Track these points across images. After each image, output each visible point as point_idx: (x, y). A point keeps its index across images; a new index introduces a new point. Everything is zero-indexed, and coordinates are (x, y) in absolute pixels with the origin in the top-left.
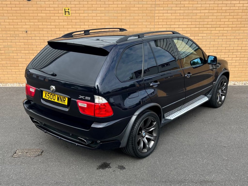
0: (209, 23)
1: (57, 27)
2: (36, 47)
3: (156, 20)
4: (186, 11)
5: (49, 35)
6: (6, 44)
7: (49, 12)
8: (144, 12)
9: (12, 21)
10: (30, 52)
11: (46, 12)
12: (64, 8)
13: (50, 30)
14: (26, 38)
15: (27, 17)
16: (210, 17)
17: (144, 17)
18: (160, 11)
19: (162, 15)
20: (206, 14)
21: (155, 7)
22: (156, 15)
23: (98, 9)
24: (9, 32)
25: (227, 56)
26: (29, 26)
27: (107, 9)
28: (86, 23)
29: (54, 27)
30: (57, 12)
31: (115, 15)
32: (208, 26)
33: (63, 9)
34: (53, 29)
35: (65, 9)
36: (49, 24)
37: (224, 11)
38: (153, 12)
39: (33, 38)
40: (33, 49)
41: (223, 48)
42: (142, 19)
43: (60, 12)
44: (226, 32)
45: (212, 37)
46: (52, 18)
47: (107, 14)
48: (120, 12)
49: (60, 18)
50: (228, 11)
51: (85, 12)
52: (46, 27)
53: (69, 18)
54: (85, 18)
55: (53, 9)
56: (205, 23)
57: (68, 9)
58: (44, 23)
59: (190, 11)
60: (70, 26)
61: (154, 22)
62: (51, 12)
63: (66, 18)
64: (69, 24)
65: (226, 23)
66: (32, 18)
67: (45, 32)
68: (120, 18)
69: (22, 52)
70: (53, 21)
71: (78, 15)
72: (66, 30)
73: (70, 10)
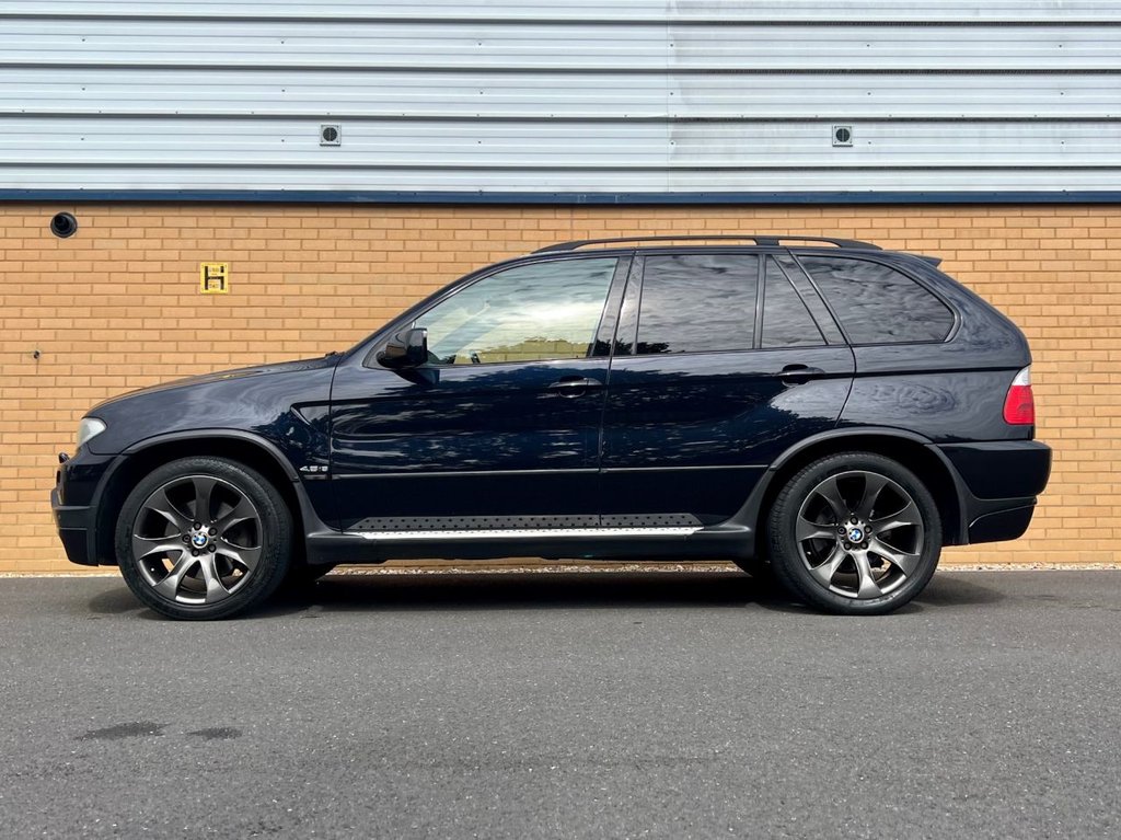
1: (167, 335)
2: (73, 415)
5: (131, 369)
7: (139, 278)
10: (44, 436)
11: (128, 278)
12: (203, 264)
13: (137, 347)
14: (33, 382)
15: (46, 300)
23: (340, 267)
26: (49, 335)
27: (379, 267)
28: (289, 323)
29: (155, 335)
30: (174, 278)
31: (412, 289)
33: (197, 266)
35: (206, 268)
36: (138, 323)
39: (61, 381)
40: (55, 428)
43: (184, 278)
46: (150, 300)
47: (376, 289)
48: (433, 279)
49: (184, 300)
51: (290, 278)
52: (121, 334)
53: (220, 301)
54: (289, 301)
55: (157, 266)
57: (219, 267)
58: (114, 323)
60: (225, 334)
64: (219, 323)
66: (68, 300)
67: (114, 358)
69: (8, 438)
70: (155, 312)
71: (259, 289)
72: (207, 346)
73: (226, 270)
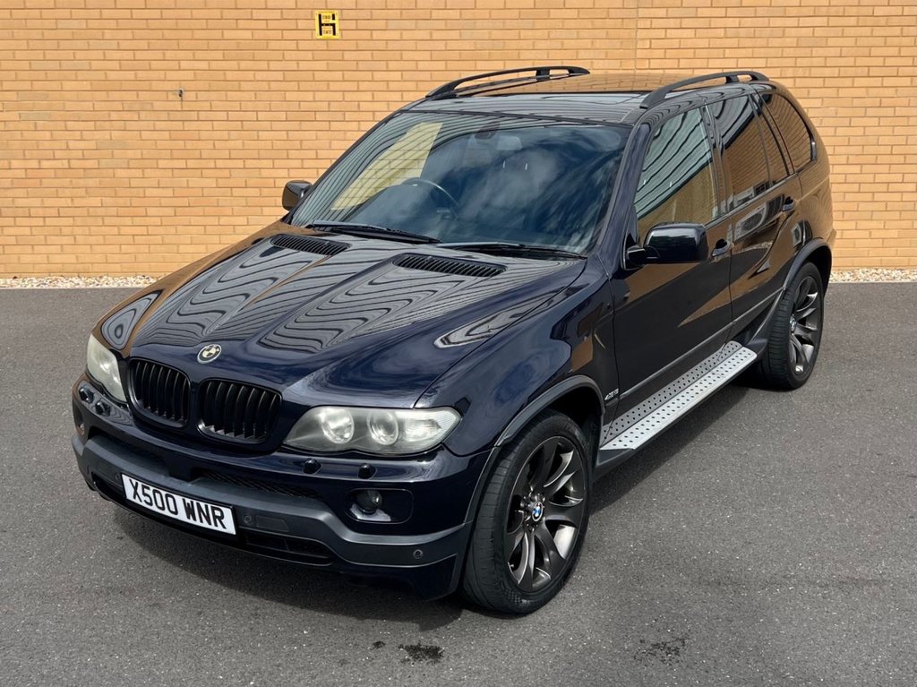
0: (830, 62)
1: (290, 76)
2: (214, 146)
3: (640, 53)
4: (748, 22)
5: (261, 106)
6: (106, 135)
7: (262, 24)
8: (598, 23)
9: (129, 55)
10: (191, 164)
11: (253, 24)
12: (317, 12)
13: (265, 86)
14: (179, 116)
15: (184, 44)
16: (831, 42)
17: (598, 44)
18: (656, 23)
19: (661, 34)
20: (819, 32)
21: (638, 8)
22: (641, 34)
23: (435, 14)
24: (116, 95)
25: (899, 178)
26: (190, 75)
27: (468, 14)
28: (392, 65)
29: (279, 76)
30: (292, 24)
31: (496, 34)
32: (827, 72)
33: (312, 14)
34: (274, 86)
35: (320, 16)
36: (264, 65)
37: (883, 21)
38: (632, 24)
39: (203, 115)
40: (201, 155)
41: (882, 150)
42: (589, 47)
43: (302, 24)
44: (891, 92)
45: (842, 112)
46: (273, 45)
47: (467, 34)
48: (514, 24)
49: (302, 45)
50: (895, 21)
51: (392, 24)
52: (250, 75)
53: (333, 45)
54: (391, 45)
55: (277, 14)
56: (816, 62)
57: (331, 15)
58: (243, 65)
59: (759, 22)
60: (338, 75)
61: (635, 59)
62: (272, 24)
63: (323, 45)
65: (889, 62)
66: (203, 44)
67: (246, 96)
68: (513, 45)
69: (162, 163)
70: (278, 55)
71: (366, 34)
72: (323, 86)
73: (336, 17)
